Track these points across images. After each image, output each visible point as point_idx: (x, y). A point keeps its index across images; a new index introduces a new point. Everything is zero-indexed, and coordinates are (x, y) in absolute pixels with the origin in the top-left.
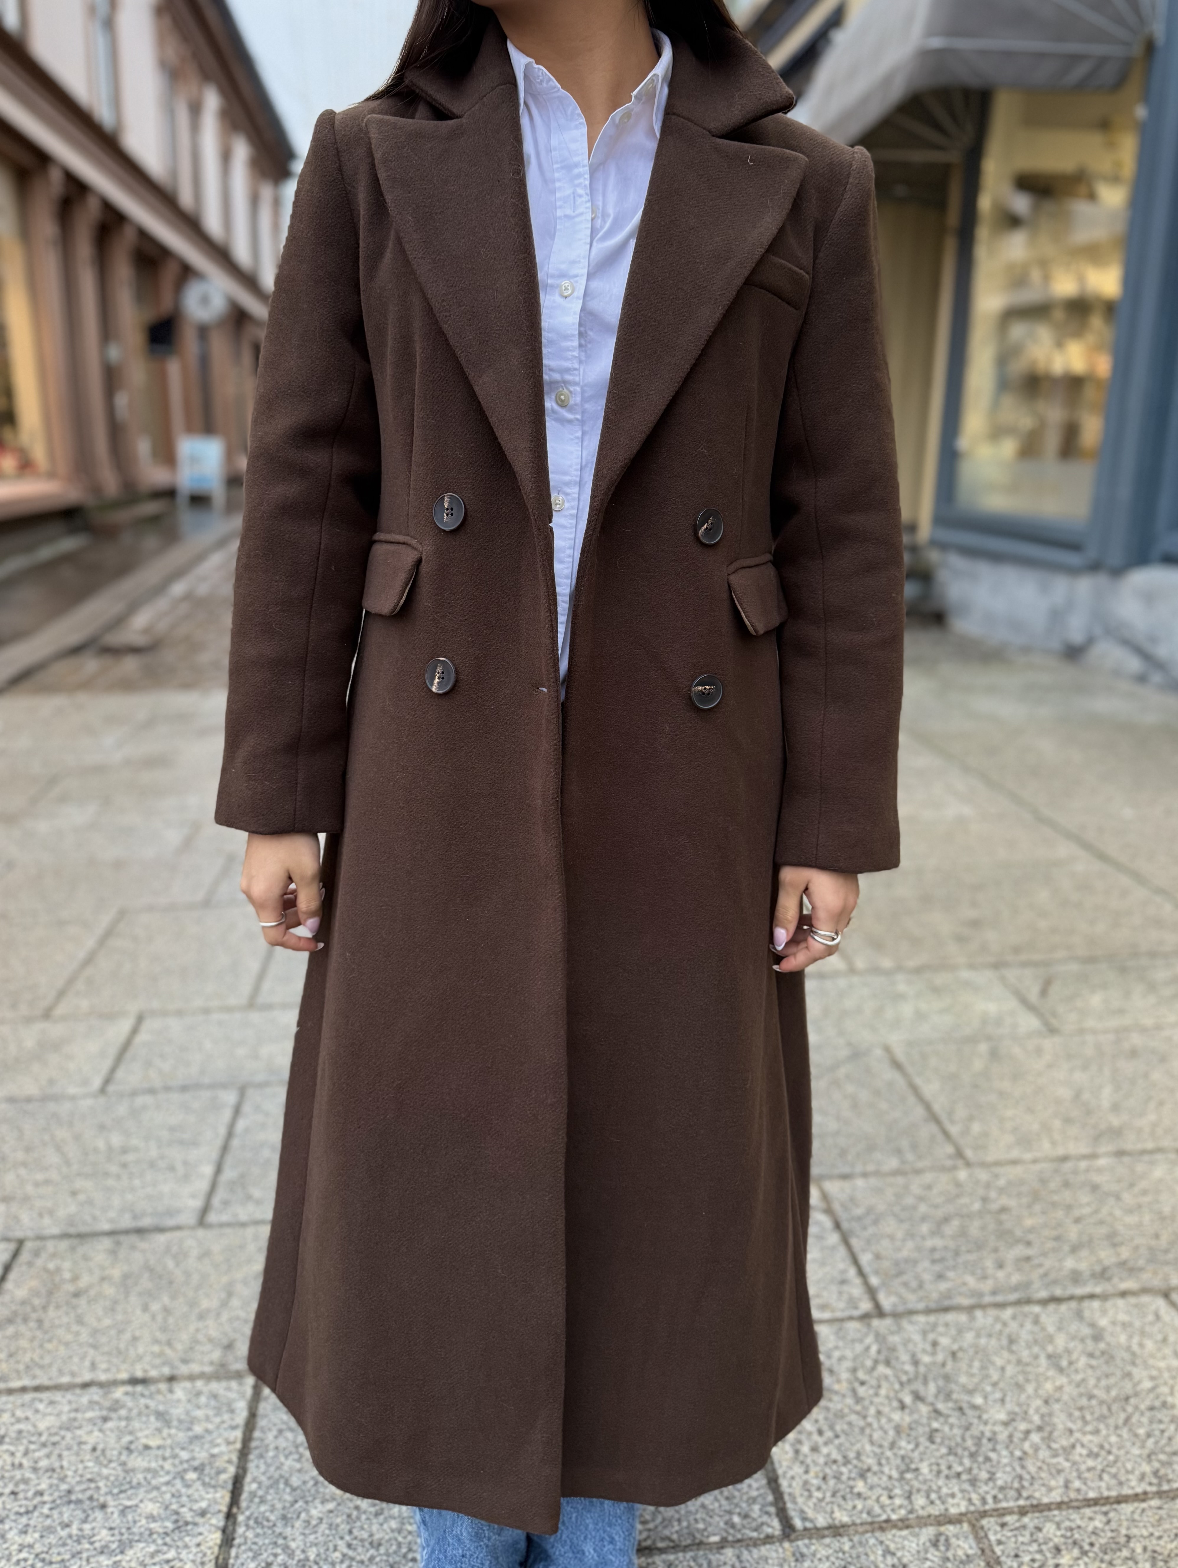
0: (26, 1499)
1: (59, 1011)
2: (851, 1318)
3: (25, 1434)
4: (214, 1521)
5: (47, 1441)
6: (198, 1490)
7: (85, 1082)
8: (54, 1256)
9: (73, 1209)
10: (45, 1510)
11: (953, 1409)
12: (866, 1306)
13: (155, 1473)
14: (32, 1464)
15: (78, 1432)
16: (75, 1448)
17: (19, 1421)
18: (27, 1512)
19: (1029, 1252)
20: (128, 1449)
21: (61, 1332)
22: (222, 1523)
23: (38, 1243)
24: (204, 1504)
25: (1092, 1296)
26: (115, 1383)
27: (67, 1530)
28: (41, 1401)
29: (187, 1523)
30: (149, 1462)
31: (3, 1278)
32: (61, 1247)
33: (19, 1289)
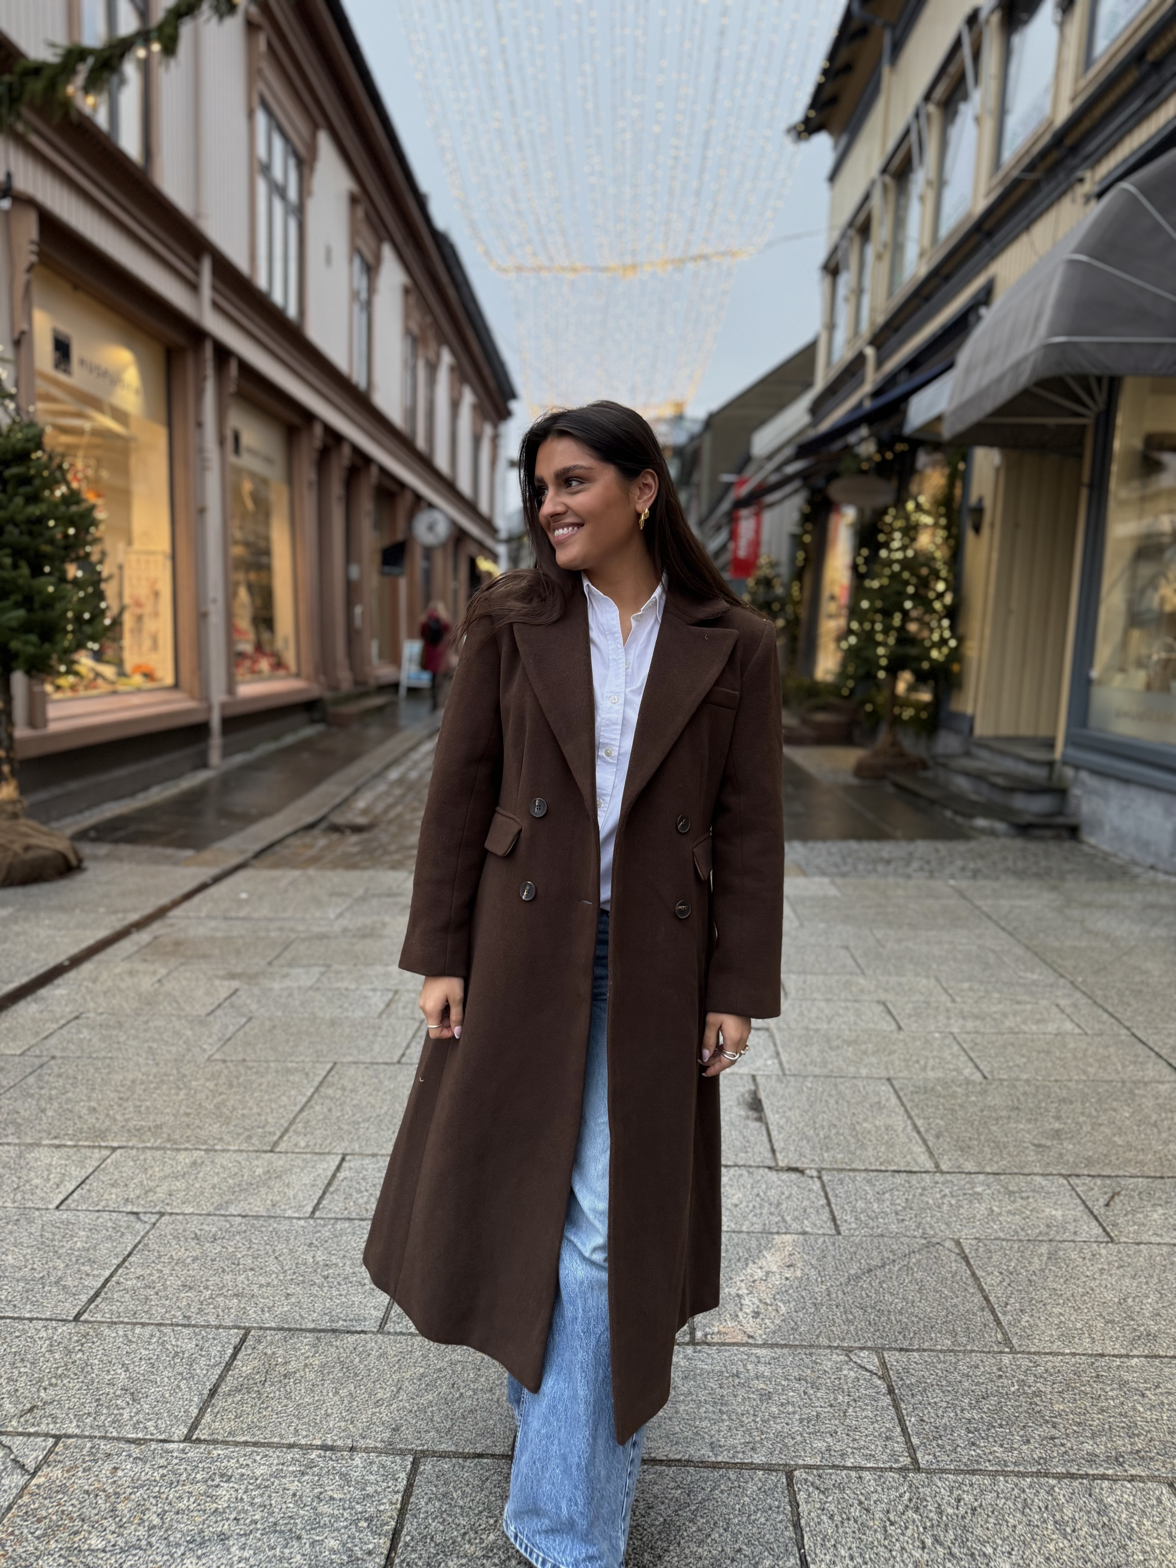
0: (245, 1525)
1: (282, 1147)
2: (890, 1469)
3: (245, 1477)
4: (377, 1560)
5: (261, 1484)
6: (367, 1536)
7: (300, 1207)
8: (272, 1343)
9: (286, 1309)
10: (258, 1535)
12: (905, 1461)
13: (337, 1519)
14: (249, 1500)
15: (284, 1480)
16: (281, 1492)
17: (241, 1466)
18: (245, 1535)
20: (318, 1498)
21: (273, 1403)
23: (261, 1333)
24: (371, 1546)
26: (311, 1447)
27: (273, 1552)
28: (258, 1454)
29: (358, 1559)
30: (333, 1509)
31: (234, 1356)
32: (277, 1338)
33: (245, 1366)
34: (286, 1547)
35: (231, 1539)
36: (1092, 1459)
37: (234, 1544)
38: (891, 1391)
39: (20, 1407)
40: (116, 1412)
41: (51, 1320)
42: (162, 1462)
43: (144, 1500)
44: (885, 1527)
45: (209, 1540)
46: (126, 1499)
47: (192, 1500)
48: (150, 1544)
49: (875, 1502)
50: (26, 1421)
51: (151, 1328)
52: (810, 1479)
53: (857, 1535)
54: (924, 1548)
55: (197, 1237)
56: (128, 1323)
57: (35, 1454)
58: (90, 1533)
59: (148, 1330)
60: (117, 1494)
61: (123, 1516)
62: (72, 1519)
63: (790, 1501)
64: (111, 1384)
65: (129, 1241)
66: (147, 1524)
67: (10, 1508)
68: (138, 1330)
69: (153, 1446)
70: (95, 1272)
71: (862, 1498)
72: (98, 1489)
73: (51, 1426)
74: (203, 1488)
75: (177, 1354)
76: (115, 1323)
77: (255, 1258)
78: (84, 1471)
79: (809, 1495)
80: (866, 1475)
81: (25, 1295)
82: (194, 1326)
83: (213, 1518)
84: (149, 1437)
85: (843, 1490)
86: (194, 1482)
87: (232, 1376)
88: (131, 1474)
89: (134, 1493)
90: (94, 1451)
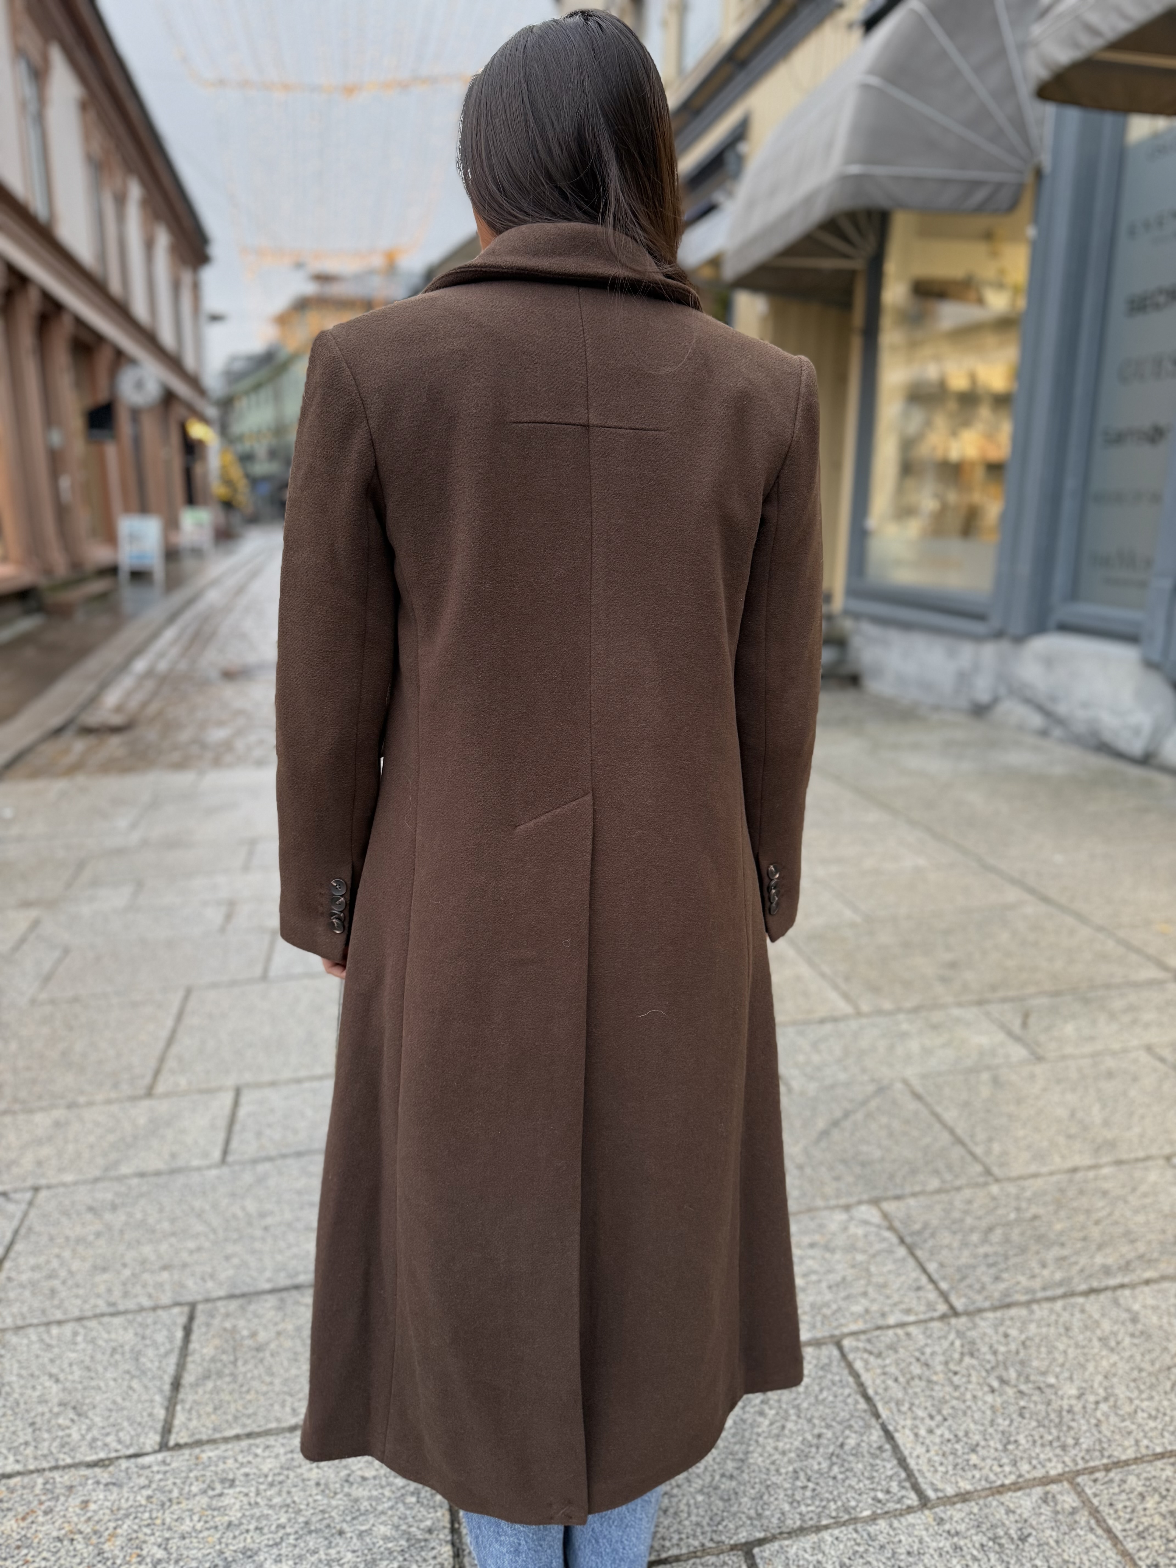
0: (271, 1532)
1: (160, 1088)
2: (932, 1319)
3: (252, 1477)
4: (442, 1536)
5: (273, 1481)
6: (420, 1512)
7: (206, 1155)
8: (227, 1315)
9: (231, 1272)
10: (291, 1540)
11: (1034, 1389)
12: (942, 1308)
13: (378, 1499)
14: (266, 1502)
15: (299, 1471)
16: (301, 1484)
17: (242, 1465)
18: (276, 1544)
19: (1065, 1252)
20: (347, 1481)
22: (449, 1538)
23: (209, 1306)
24: (429, 1523)
25: (1122, 1286)
27: (316, 1556)
28: (257, 1446)
29: (419, 1541)
30: (370, 1491)
31: (186, 1340)
32: (232, 1307)
33: (205, 1348)
34: (329, 1546)
35: (261, 1553)
36: (1107, 1271)
37: (266, 1559)
38: (902, 1241)
40: (60, 1433)
42: (143, 1481)
43: (136, 1532)
44: (949, 1379)
45: (234, 1561)
46: (113, 1535)
49: (931, 1355)
51: (70, 1325)
52: (861, 1345)
54: (993, 1392)
55: (91, 1209)
56: (38, 1325)
59: (68, 1329)
60: (97, 1533)
61: (115, 1557)
63: (849, 1373)
64: (42, 1400)
66: (148, 1560)
68: (55, 1330)
69: (124, 1464)
71: (917, 1354)
72: (71, 1532)
74: (204, 1501)
75: (114, 1349)
77: (172, 1220)
78: (46, 1513)
79: (865, 1363)
80: (912, 1329)
82: (126, 1312)
83: (229, 1534)
84: (113, 1455)
85: (896, 1351)
86: (191, 1496)
87: (193, 1362)
88: (108, 1504)
89: (120, 1526)
90: (49, 1486)
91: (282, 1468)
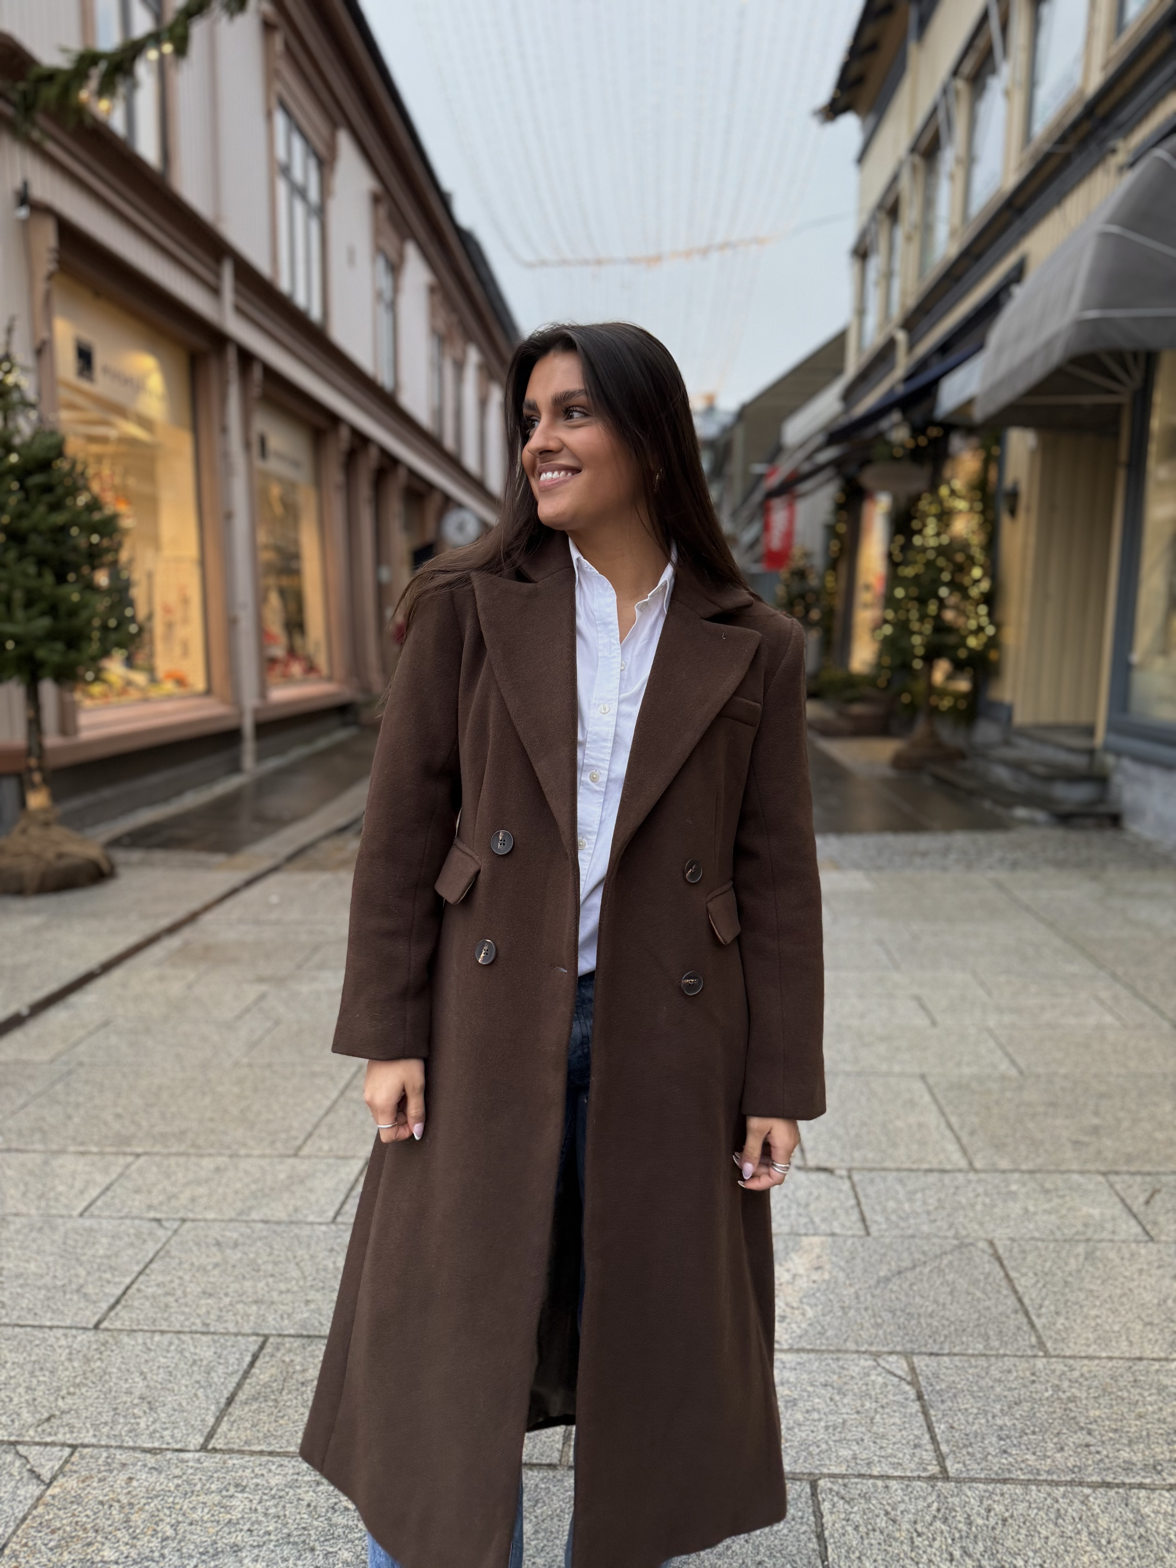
0: (258, 1536)
1: (306, 1151)
2: (919, 1478)
3: (260, 1487)
5: (276, 1494)
7: (322, 1212)
8: (290, 1350)
9: (306, 1315)
10: (271, 1546)
12: (934, 1469)
14: (263, 1510)
15: (299, 1491)
16: (295, 1503)
17: (256, 1476)
18: (259, 1546)
20: (333, 1508)
21: (290, 1411)
23: (279, 1340)
25: (1141, 1486)
27: (286, 1563)
28: (273, 1463)
30: (348, 1520)
31: (252, 1364)
32: (295, 1345)
33: (263, 1373)
34: (299, 1558)
35: (244, 1550)
36: (1128, 1468)
37: (246, 1556)
38: (920, 1397)
39: (38, 1416)
40: (133, 1421)
41: (71, 1328)
42: (177, 1472)
43: (158, 1510)
44: (912, 1538)
45: (222, 1552)
46: (141, 1509)
47: (206, 1510)
48: (163, 1556)
49: (902, 1512)
50: (43, 1431)
51: (169, 1335)
52: (835, 1488)
53: (883, 1547)
54: (952, 1560)
55: (218, 1244)
56: (147, 1331)
57: (50, 1464)
58: (103, 1544)
59: (168, 1337)
60: (131, 1505)
61: (137, 1527)
62: (85, 1530)
63: (814, 1512)
64: (129, 1392)
65: (151, 1248)
66: (160, 1535)
67: (24, 1519)
68: (157, 1337)
69: (169, 1455)
70: (117, 1280)
71: (889, 1508)
72: (113, 1499)
73: (68, 1436)
74: (217, 1498)
75: (195, 1362)
76: (135, 1331)
77: (276, 1263)
78: (100, 1481)
79: (834, 1506)
80: (893, 1484)
81: (46, 1303)
82: (214, 1333)
83: (226, 1529)
84: (165, 1446)
85: (868, 1500)
86: (209, 1492)
87: (250, 1384)
88: (146, 1484)
89: (149, 1504)
90: (109, 1460)
91: (286, 1486)
